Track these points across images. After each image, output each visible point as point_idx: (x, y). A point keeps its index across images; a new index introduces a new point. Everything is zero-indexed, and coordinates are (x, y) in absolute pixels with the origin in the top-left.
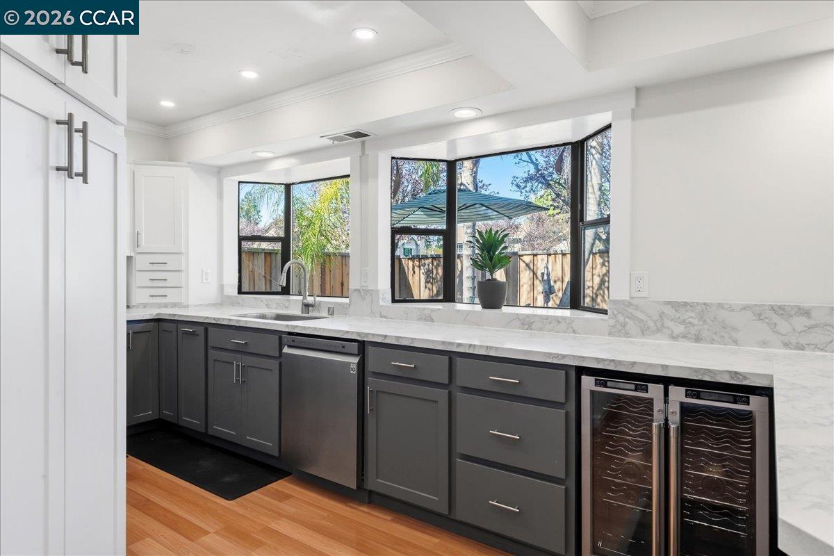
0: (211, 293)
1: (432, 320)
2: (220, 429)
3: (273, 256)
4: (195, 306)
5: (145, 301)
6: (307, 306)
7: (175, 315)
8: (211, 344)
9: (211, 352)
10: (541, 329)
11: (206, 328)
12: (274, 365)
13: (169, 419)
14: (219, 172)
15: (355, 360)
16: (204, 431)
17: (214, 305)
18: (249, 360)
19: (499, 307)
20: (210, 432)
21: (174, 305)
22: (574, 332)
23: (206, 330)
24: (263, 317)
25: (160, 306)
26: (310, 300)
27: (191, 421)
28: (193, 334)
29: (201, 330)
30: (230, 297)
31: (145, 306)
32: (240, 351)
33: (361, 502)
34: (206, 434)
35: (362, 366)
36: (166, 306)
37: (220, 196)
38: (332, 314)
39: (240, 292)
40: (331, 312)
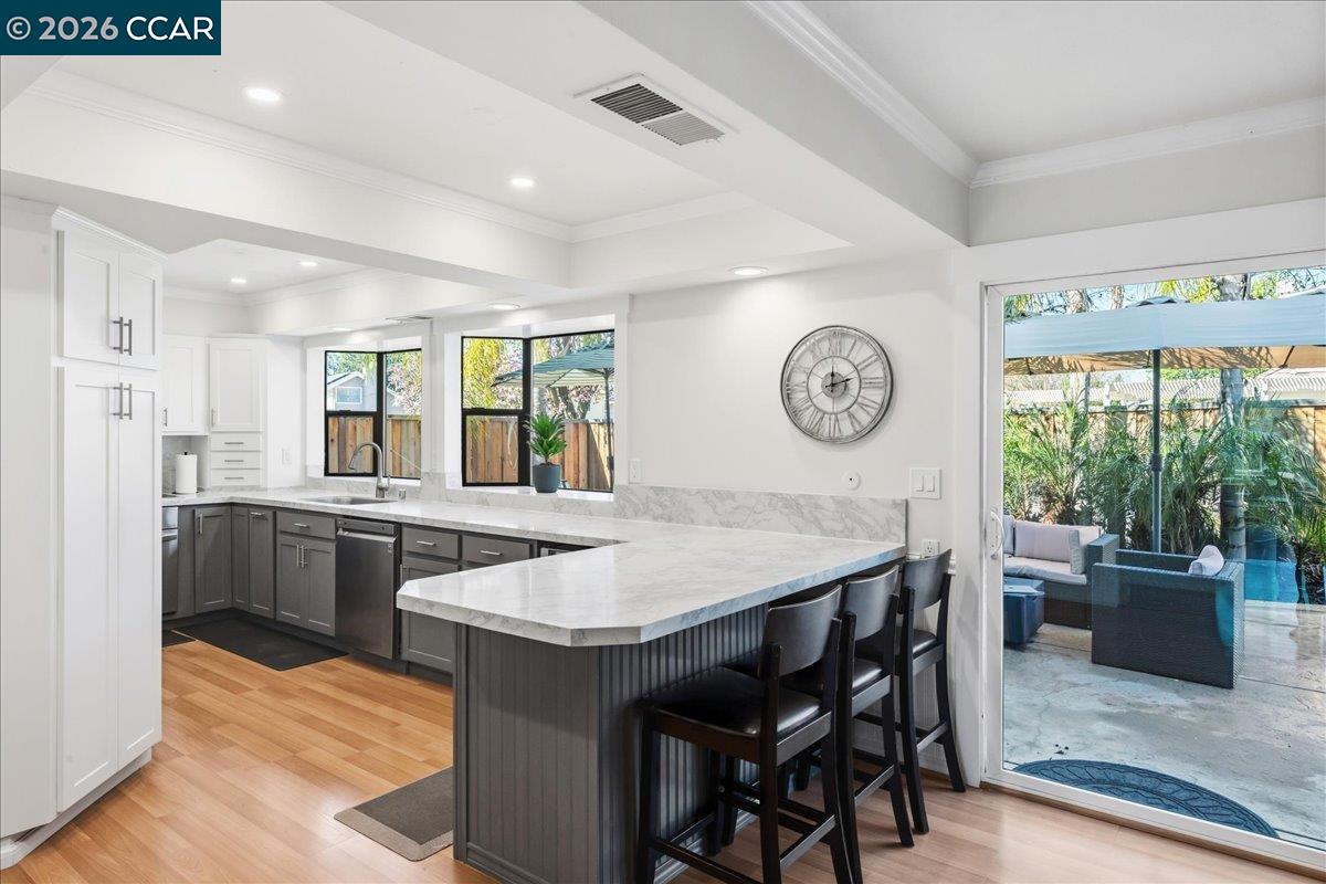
0: (293, 474)
1: (488, 504)
2: (286, 614)
3: (404, 424)
4: (275, 489)
5: (220, 484)
6: (381, 490)
7: (246, 499)
8: (279, 527)
9: (279, 536)
10: (568, 513)
11: (276, 510)
12: (332, 547)
13: (241, 608)
14: (302, 342)
15: (392, 540)
16: (272, 617)
17: (297, 488)
18: (311, 544)
19: (555, 491)
20: (279, 619)
21: (252, 488)
22: (591, 514)
23: (275, 513)
24: (338, 501)
25: (236, 489)
26: (384, 482)
27: (261, 608)
28: (262, 518)
29: (269, 514)
30: (312, 479)
31: (221, 489)
32: (304, 534)
33: (398, 672)
34: (274, 620)
35: (398, 545)
36: (242, 489)
37: (304, 368)
38: (404, 498)
39: (327, 473)
40: (403, 497)
